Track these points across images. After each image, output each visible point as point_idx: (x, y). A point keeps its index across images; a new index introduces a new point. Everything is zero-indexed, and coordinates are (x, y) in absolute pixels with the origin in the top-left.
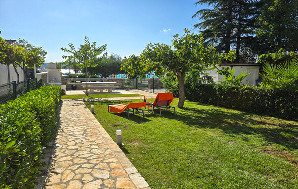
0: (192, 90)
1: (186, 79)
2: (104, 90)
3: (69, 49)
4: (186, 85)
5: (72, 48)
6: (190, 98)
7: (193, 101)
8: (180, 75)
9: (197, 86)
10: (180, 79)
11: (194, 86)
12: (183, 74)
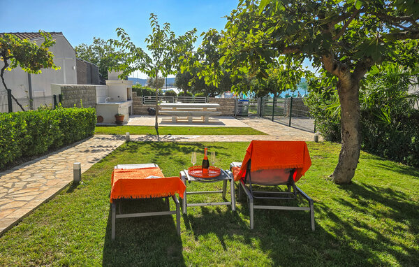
0: (383, 127)
1: (367, 96)
2: (196, 119)
3: (120, 40)
4: (365, 113)
5: (123, 37)
6: (375, 148)
7: (383, 158)
8: (346, 80)
9: (400, 118)
10: (347, 96)
11: (393, 115)
12: (356, 80)
